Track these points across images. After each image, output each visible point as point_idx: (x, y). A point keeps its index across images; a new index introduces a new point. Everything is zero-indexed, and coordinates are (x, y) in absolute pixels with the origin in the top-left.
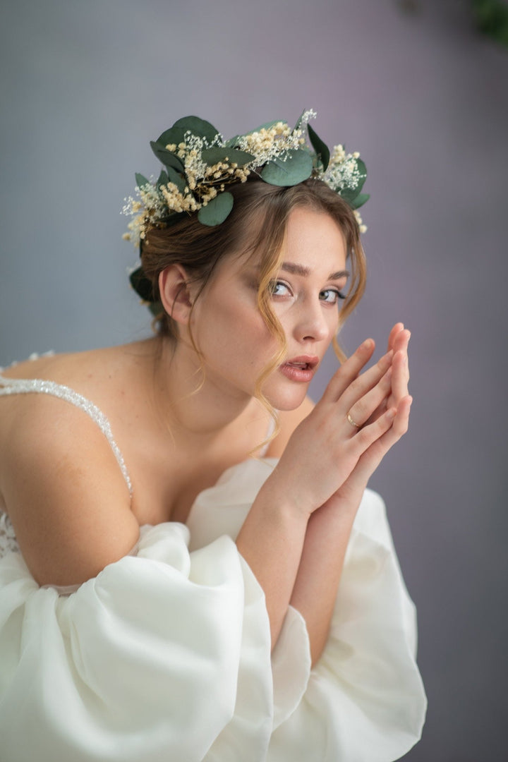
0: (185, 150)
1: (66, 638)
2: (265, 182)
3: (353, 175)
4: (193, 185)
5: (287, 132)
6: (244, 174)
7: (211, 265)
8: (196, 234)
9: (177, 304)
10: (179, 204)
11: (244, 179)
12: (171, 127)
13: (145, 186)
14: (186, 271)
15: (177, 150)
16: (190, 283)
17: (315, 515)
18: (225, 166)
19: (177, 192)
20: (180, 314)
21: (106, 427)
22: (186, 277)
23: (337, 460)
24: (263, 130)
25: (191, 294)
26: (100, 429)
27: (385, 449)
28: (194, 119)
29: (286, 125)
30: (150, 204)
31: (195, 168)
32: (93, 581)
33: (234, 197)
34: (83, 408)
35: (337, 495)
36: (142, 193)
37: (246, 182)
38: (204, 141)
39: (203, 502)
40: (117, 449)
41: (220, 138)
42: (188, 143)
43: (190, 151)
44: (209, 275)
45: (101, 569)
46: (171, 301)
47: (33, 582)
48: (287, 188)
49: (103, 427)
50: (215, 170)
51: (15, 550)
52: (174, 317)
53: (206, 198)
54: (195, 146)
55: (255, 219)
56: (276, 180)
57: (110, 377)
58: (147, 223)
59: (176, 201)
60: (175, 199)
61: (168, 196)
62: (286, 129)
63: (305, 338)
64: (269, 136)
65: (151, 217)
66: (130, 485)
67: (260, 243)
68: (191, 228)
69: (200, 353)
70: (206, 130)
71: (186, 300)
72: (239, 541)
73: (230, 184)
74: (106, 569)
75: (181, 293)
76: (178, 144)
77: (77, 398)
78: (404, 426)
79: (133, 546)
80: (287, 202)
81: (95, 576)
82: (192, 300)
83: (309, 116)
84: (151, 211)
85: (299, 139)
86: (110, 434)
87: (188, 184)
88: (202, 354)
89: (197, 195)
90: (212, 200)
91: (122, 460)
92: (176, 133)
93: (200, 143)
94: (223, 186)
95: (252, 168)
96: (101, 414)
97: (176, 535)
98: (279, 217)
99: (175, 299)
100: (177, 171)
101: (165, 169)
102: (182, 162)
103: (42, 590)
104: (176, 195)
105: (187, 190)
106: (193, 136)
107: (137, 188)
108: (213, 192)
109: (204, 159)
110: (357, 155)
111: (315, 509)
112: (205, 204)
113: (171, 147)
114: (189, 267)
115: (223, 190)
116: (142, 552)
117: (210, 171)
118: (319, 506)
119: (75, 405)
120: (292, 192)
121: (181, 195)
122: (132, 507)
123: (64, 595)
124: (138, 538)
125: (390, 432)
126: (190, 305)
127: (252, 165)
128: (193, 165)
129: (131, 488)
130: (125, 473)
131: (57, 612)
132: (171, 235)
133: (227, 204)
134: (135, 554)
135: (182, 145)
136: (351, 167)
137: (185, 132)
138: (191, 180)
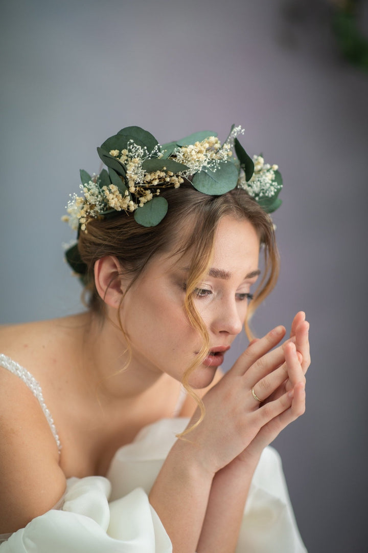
0: (127, 156)
2: (196, 190)
3: (271, 185)
4: (133, 189)
5: (218, 146)
6: (178, 182)
7: (143, 260)
8: (132, 232)
9: (110, 290)
10: (119, 204)
11: (177, 186)
12: (116, 133)
13: (88, 184)
14: (120, 264)
15: (120, 156)
16: (123, 274)
17: (219, 474)
18: (163, 174)
19: (118, 193)
20: (112, 299)
21: (38, 391)
22: (119, 269)
23: (240, 429)
24: (197, 143)
25: (122, 283)
26: (33, 393)
27: (282, 426)
28: (137, 129)
29: (217, 139)
30: (92, 200)
31: (135, 172)
32: (22, 532)
33: (168, 202)
34: (18, 374)
35: (238, 459)
36: (85, 190)
37: (179, 187)
38: (144, 150)
39: (122, 456)
40: (47, 410)
41: (159, 149)
42: (130, 151)
43: (131, 157)
44: (141, 270)
45: (29, 520)
46: (104, 287)
48: (216, 197)
49: (35, 391)
50: (154, 177)
52: (105, 301)
53: (143, 200)
54: (137, 154)
55: (187, 224)
56: (207, 189)
57: (44, 347)
58: (89, 216)
59: (116, 201)
60: (116, 199)
61: (110, 197)
62: (216, 143)
63: (221, 332)
64: (203, 149)
65: (92, 211)
66: (58, 442)
67: (189, 247)
68: (128, 226)
69: (126, 334)
70: (147, 140)
71: (117, 287)
72: (152, 496)
73: (165, 189)
74: (34, 520)
75: (114, 282)
76: (121, 151)
77: (13, 365)
78: (301, 408)
79: (60, 498)
80: (216, 211)
81: (24, 526)
82: (123, 288)
83: (238, 132)
84: (92, 206)
85: (227, 152)
86: (41, 399)
87: (128, 188)
88: (128, 336)
89: (135, 198)
90: (148, 201)
91: (52, 420)
92: (120, 140)
93: (141, 151)
94: (159, 191)
95: (185, 176)
96: (33, 379)
97: (98, 488)
98: (209, 224)
99: (108, 286)
100: (119, 174)
101: (106, 168)
102: (125, 170)
104: (117, 196)
105: (127, 193)
106: (135, 145)
107: (81, 186)
108: (149, 196)
109: (144, 166)
110: (276, 167)
111: (219, 469)
112: (142, 205)
113: (115, 153)
114: (122, 260)
115: (158, 194)
116: (67, 504)
117: (149, 178)
118: (222, 467)
119: (11, 372)
120: (220, 200)
121: (121, 196)
122: (60, 463)
124: (64, 491)
125: (289, 411)
126: (120, 292)
127: (185, 173)
128: (134, 170)
129: (60, 445)
130: (54, 432)
132: (108, 229)
133: (161, 208)
134: (60, 508)
135: (125, 152)
136: (270, 176)
137: (128, 140)
138: (131, 184)
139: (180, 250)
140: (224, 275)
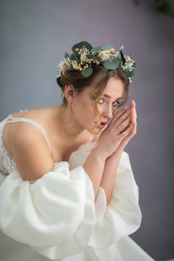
0: (82, 51)
1: (32, 196)
2: (104, 67)
3: (131, 68)
4: (82, 64)
5: (114, 52)
6: (98, 63)
8: (79, 78)
10: (76, 68)
11: (98, 64)
12: (79, 43)
13: (67, 59)
14: (74, 88)
15: (79, 51)
16: (74, 91)
17: (108, 159)
18: (93, 60)
19: (76, 64)
20: (69, 99)
22: (73, 89)
23: (114, 142)
24: (107, 50)
25: (74, 94)
28: (87, 43)
29: (114, 49)
30: (68, 64)
32: (40, 179)
33: (93, 69)
36: (66, 60)
37: (98, 65)
38: (88, 50)
41: (93, 51)
42: (83, 50)
43: (83, 52)
44: (80, 91)
46: (68, 95)
47: (22, 179)
48: (110, 70)
50: (89, 60)
51: (16, 170)
52: (67, 100)
53: (85, 67)
54: (85, 51)
55: (100, 77)
56: (108, 67)
57: (45, 117)
58: (66, 69)
59: (76, 66)
60: (75, 66)
61: (73, 65)
62: (114, 51)
63: (105, 117)
64: (108, 53)
65: (67, 68)
67: (98, 86)
68: (78, 75)
69: (73, 112)
70: (90, 47)
71: (72, 95)
73: (93, 65)
74: (44, 175)
75: (71, 93)
76: (80, 49)
77: (35, 124)
78: (135, 132)
79: (52, 169)
80: (109, 75)
82: (74, 96)
83: (122, 48)
84: (67, 66)
85: (117, 54)
87: (80, 63)
88: (73, 113)
89: (82, 66)
90: (87, 68)
92: (80, 45)
93: (87, 51)
94: (91, 65)
95: (101, 61)
96: (42, 128)
97: (65, 165)
98: (106, 79)
99: (69, 94)
100: (78, 57)
101: (74, 54)
102: (80, 57)
103: (24, 182)
104: (76, 65)
105: (79, 64)
106: (85, 48)
107: (64, 59)
108: (87, 66)
109: (87, 56)
110: (134, 62)
112: (84, 69)
113: (77, 49)
114: (75, 87)
115: (90, 66)
116: (55, 170)
117: (88, 60)
118: (109, 156)
119: (34, 126)
120: (111, 72)
121: (77, 65)
122: (52, 157)
123: (31, 183)
124: (54, 166)
125: (131, 134)
126: (73, 97)
127: (101, 60)
128: (83, 57)
131: (29, 188)
132: (72, 75)
133: (90, 72)
135: (81, 50)
136: (131, 64)
137: (83, 46)
138: (82, 62)
139: (94, 87)
140: (109, 97)
